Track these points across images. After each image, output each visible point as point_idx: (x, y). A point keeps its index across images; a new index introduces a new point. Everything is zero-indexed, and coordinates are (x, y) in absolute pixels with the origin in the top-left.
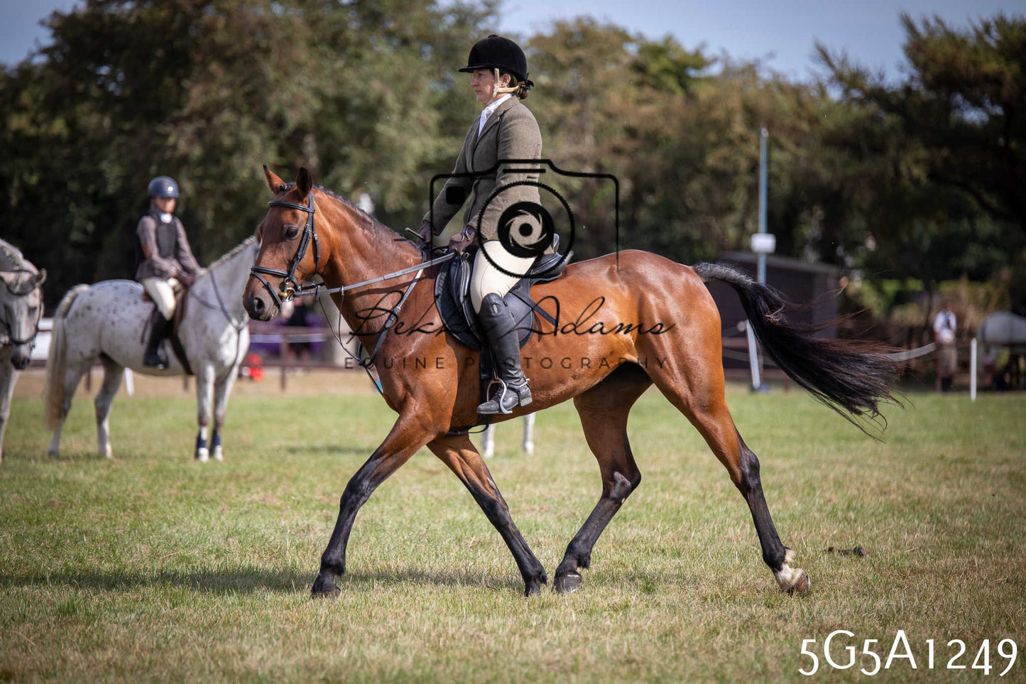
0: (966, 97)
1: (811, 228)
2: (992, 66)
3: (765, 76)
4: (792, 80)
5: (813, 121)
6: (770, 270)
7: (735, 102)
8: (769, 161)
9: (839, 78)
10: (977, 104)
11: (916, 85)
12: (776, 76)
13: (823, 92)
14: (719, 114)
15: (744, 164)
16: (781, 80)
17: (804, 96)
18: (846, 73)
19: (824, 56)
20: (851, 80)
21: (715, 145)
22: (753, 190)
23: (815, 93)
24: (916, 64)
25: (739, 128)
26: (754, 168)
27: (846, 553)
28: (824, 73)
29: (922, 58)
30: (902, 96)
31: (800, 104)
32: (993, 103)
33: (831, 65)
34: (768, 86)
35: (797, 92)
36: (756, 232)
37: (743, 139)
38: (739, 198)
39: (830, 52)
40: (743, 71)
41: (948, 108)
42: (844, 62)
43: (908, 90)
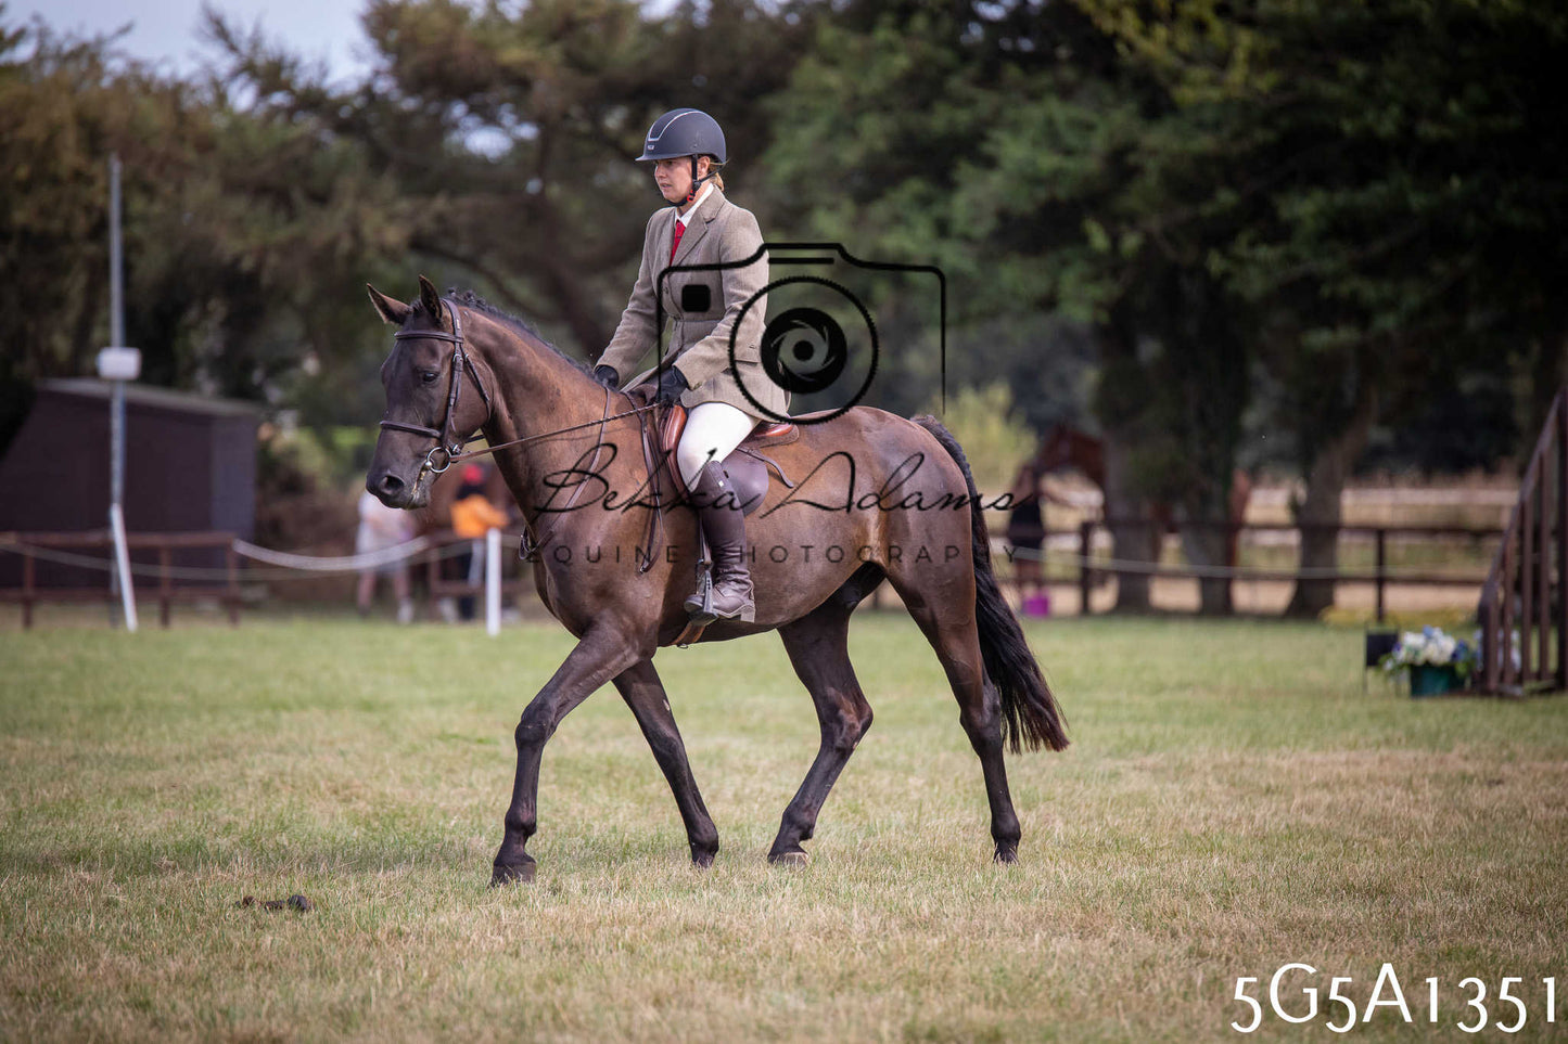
0: (472, 110)
1: (205, 338)
2: (514, 54)
3: (116, 66)
4: (164, 72)
5: (206, 145)
6: (132, 409)
7: (63, 110)
8: (126, 220)
9: (249, 69)
10: (490, 119)
11: (383, 85)
12: (135, 65)
13: (221, 98)
14: (33, 130)
15: (81, 224)
16: (145, 73)
17: (189, 103)
18: (260, 61)
19: (220, 31)
20: (271, 74)
21: (26, 187)
22: (99, 270)
23: (208, 97)
24: (384, 48)
25: (70, 157)
26: (99, 230)
27: (275, 906)
28: (224, 63)
29: (393, 36)
30: (359, 102)
31: (181, 117)
32: (521, 121)
33: (233, 48)
34: (120, 83)
35: (174, 93)
36: (107, 344)
37: (79, 176)
38: (75, 285)
39: (230, 23)
40: (75, 55)
41: (440, 128)
42: (256, 43)
43: (367, 91)
